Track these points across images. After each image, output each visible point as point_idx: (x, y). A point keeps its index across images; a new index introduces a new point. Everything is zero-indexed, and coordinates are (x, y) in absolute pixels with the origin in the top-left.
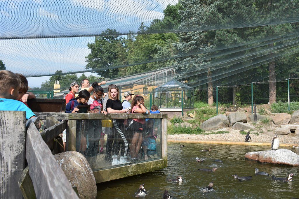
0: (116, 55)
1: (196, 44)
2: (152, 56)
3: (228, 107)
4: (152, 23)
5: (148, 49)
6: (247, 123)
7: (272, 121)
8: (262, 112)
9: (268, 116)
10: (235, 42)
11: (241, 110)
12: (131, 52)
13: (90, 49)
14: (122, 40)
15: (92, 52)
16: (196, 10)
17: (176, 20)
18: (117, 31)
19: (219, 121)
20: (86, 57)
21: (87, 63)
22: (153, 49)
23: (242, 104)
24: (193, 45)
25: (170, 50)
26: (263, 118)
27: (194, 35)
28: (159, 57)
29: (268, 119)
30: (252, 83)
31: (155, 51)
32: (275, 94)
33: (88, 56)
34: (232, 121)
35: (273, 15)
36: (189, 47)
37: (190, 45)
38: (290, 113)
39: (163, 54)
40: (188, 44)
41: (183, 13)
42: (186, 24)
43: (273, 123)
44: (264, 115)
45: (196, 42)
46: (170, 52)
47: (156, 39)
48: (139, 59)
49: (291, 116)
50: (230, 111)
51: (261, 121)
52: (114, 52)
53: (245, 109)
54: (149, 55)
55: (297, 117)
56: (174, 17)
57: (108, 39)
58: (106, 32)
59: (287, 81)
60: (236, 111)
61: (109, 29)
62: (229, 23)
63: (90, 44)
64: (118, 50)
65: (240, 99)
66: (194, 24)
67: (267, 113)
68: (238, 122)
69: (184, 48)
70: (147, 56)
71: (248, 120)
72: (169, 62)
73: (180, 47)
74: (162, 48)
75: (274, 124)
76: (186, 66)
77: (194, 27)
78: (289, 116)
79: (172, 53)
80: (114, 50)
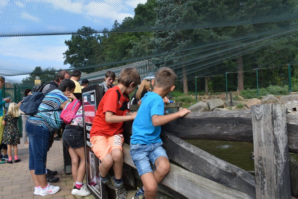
0: (93, 51)
1: (172, 40)
2: (127, 51)
3: (203, 95)
4: (123, 20)
5: (123, 44)
6: (225, 109)
7: (246, 106)
8: (237, 99)
9: (241, 102)
10: (212, 36)
11: (214, 98)
12: (107, 47)
13: (68, 46)
14: (97, 36)
15: (70, 48)
16: (172, 9)
17: (146, 18)
18: (92, 29)
19: (200, 107)
20: (63, 54)
21: (65, 59)
22: (128, 44)
23: (214, 92)
24: (169, 40)
25: (144, 45)
26: (237, 103)
27: (170, 31)
28: (135, 52)
29: (242, 104)
30: (226, 73)
31: (130, 46)
32: (243, 82)
33: (66, 52)
34: (212, 107)
35: (243, 13)
36: (166, 42)
37: (167, 40)
38: (260, 98)
39: (138, 49)
40: (164, 39)
41: (158, 11)
42: (162, 21)
43: (246, 107)
44: (238, 101)
45: (172, 38)
46: (144, 47)
47: (130, 36)
48: (114, 54)
49: (261, 101)
50: (205, 98)
51: (236, 106)
52: (90, 48)
53: (218, 96)
54: (124, 50)
55: (266, 102)
56: (144, 15)
57: (84, 36)
58: (82, 30)
59: (256, 70)
60: (210, 98)
61: (84, 27)
62: (205, 20)
63: (67, 41)
64: (94, 46)
65: (212, 88)
66: (169, 21)
67: (240, 99)
68: (217, 107)
69: (162, 43)
70: (122, 51)
71: (225, 106)
72: (144, 56)
73: (158, 42)
74: (136, 43)
75: (248, 108)
76: (164, 59)
77: (170, 24)
78: (260, 101)
79: (147, 48)
80: (90, 47)
